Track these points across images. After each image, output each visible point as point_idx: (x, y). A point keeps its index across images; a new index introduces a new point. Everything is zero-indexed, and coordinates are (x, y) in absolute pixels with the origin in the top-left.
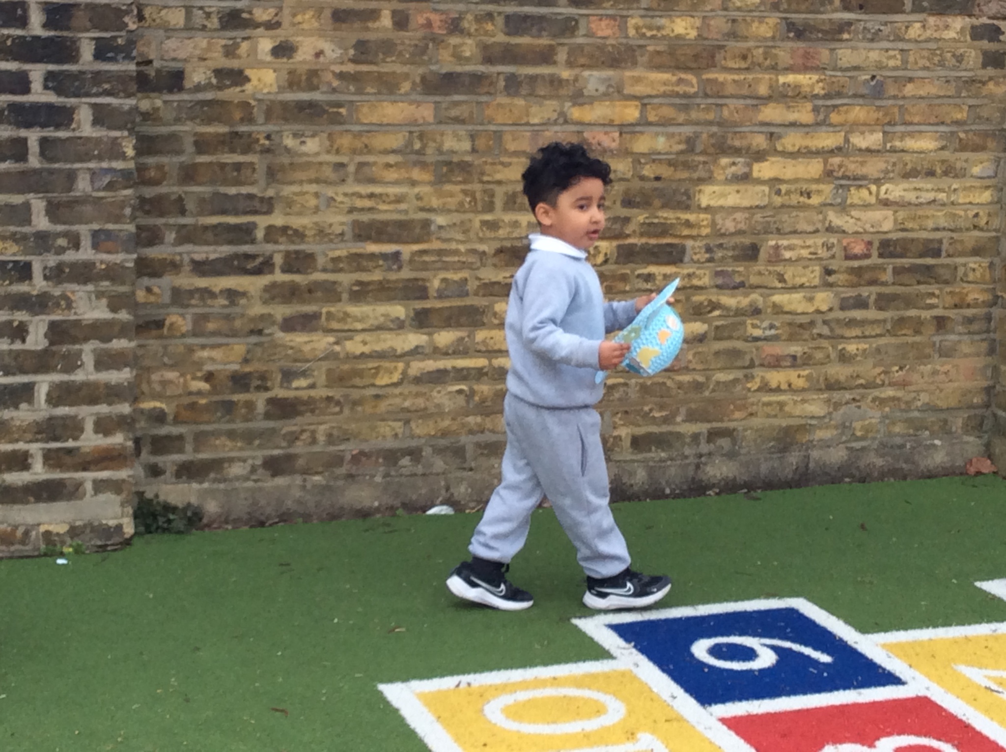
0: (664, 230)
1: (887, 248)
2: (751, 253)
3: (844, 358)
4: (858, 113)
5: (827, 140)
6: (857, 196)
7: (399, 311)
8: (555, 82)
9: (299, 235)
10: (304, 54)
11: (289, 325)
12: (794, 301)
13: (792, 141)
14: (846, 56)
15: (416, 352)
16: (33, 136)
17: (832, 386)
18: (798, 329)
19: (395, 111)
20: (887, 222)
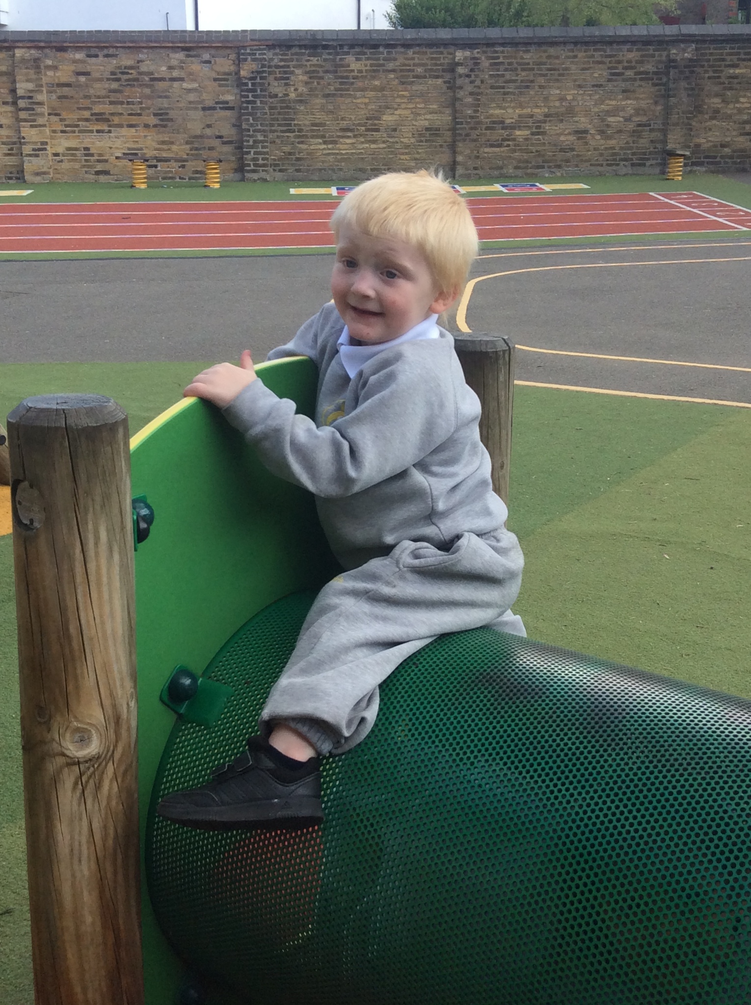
0: (375, 125)
1: (427, 129)
2: (395, 130)
3: (418, 153)
4: (417, 100)
5: (411, 106)
6: (418, 118)
7: (320, 141)
8: (350, 94)
9: (299, 125)
10: (300, 90)
11: (299, 143)
12: (405, 140)
13: (403, 106)
14: (414, 88)
15: (324, 149)
16: (250, 106)
17: (416, 159)
18: (407, 147)
19: (318, 101)
20: (426, 123)
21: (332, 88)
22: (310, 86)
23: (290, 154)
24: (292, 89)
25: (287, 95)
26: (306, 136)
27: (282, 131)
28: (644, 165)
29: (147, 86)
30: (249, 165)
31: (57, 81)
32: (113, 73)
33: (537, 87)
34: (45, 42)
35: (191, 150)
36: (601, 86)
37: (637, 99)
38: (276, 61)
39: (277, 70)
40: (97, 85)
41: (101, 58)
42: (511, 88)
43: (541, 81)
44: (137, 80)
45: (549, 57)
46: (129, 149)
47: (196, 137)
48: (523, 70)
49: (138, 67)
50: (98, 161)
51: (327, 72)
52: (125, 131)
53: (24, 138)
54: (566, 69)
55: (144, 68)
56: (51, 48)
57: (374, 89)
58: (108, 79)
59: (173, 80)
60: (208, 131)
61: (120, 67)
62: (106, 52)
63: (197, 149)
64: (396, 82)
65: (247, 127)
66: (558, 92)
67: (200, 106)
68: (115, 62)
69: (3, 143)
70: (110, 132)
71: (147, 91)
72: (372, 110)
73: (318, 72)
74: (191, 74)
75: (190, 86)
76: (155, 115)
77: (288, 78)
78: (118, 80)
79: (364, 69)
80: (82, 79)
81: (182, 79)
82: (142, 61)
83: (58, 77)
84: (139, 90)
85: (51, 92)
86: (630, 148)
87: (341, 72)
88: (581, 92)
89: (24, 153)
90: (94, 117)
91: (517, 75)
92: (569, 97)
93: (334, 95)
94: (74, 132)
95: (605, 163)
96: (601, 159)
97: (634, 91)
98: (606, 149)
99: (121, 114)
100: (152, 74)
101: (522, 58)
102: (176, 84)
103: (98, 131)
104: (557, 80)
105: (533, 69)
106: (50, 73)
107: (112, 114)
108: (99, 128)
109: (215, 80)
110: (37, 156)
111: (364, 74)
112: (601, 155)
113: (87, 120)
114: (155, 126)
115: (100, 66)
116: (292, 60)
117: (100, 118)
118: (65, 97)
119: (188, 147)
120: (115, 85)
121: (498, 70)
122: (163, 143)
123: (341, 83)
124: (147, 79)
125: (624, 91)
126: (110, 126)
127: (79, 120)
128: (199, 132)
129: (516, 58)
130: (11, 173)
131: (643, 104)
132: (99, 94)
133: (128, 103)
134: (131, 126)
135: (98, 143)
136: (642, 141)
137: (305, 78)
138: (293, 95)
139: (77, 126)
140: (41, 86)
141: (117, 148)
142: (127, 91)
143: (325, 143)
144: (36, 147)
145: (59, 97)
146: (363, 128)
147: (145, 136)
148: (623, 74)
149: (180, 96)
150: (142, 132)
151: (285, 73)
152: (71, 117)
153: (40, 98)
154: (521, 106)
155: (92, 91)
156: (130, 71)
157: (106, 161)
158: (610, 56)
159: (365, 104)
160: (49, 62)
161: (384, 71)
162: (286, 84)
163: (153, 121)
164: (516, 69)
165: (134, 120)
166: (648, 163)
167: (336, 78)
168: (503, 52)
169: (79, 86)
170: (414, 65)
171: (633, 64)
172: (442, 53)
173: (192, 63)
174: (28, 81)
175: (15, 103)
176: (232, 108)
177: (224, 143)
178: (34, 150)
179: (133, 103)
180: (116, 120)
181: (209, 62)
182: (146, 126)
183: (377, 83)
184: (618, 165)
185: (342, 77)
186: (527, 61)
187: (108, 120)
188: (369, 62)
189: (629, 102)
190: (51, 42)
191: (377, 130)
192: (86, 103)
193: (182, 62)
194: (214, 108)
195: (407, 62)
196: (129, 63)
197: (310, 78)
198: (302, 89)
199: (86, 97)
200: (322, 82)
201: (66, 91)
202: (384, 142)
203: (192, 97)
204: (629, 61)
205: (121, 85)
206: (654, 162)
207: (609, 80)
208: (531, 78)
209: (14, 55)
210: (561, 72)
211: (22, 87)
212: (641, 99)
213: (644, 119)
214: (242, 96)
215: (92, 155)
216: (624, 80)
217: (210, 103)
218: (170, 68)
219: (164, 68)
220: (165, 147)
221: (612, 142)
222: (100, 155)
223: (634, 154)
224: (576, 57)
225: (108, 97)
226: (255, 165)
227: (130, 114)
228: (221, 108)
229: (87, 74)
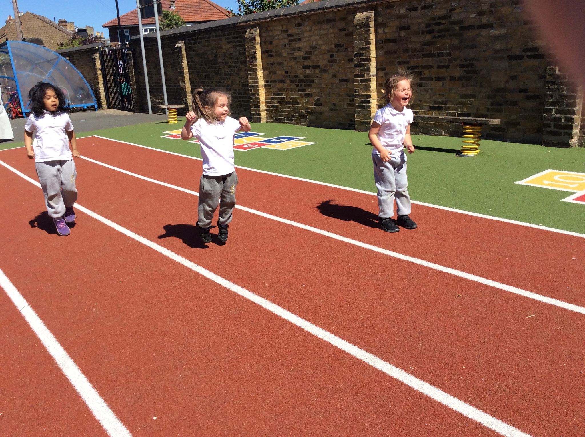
29: (456, 36)
30: (549, 126)
32: (428, 25)
40: (414, 39)
41: (419, 11)
44: (448, 30)
47: (498, 90)
49: (450, 17)
52: (433, 84)
53: (356, 91)
55: (455, 17)
58: (424, 32)
59: (482, 27)
60: (512, 85)
61: (434, 19)
62: (423, 4)
63: (498, 104)
65: (551, 79)
67: (506, 55)
68: (430, 13)
69: (348, 95)
70: (421, 85)
71: (456, 42)
74: (499, 19)
75: (498, 33)
76: (461, 66)
78: (431, 32)
80: (403, 34)
81: (489, 26)
82: (454, 9)
83: (386, 34)
84: (449, 41)
85: (380, 48)
89: (356, 104)
99: (431, 67)
100: (462, 22)
102: (484, 32)
106: (381, 30)
107: (425, 67)
110: (363, 107)
114: (460, 78)
115: (418, 19)
118: (390, 52)
120: (428, 37)
122: (466, 96)
124: (457, 28)
126: (421, 79)
128: (502, 85)
132: (415, 47)
133: (438, 55)
134: (439, 79)
140: (370, 43)
142: (438, 43)
144: (363, 100)
145: (386, 53)
147: (450, 90)
149: (487, 45)
150: (448, 85)
155: (410, 45)
156: (443, 22)
160: (381, 20)
163: (458, 72)
165: (442, 72)
169: (401, 40)
174: (361, 39)
177: (528, 98)
178: (361, 102)
179: (442, 55)
180: (427, 73)
182: (453, 79)
187: (420, 74)
192: (405, 57)
194: (520, 57)
196: (442, 13)
199: (406, 51)
201: (391, 46)
203: (499, 46)
205: (434, 37)
211: (357, 46)
217: (516, 52)
219: (474, 15)
225: (422, 50)
226: (555, 126)
227: (439, 67)
228: (528, 56)
229: (406, 28)
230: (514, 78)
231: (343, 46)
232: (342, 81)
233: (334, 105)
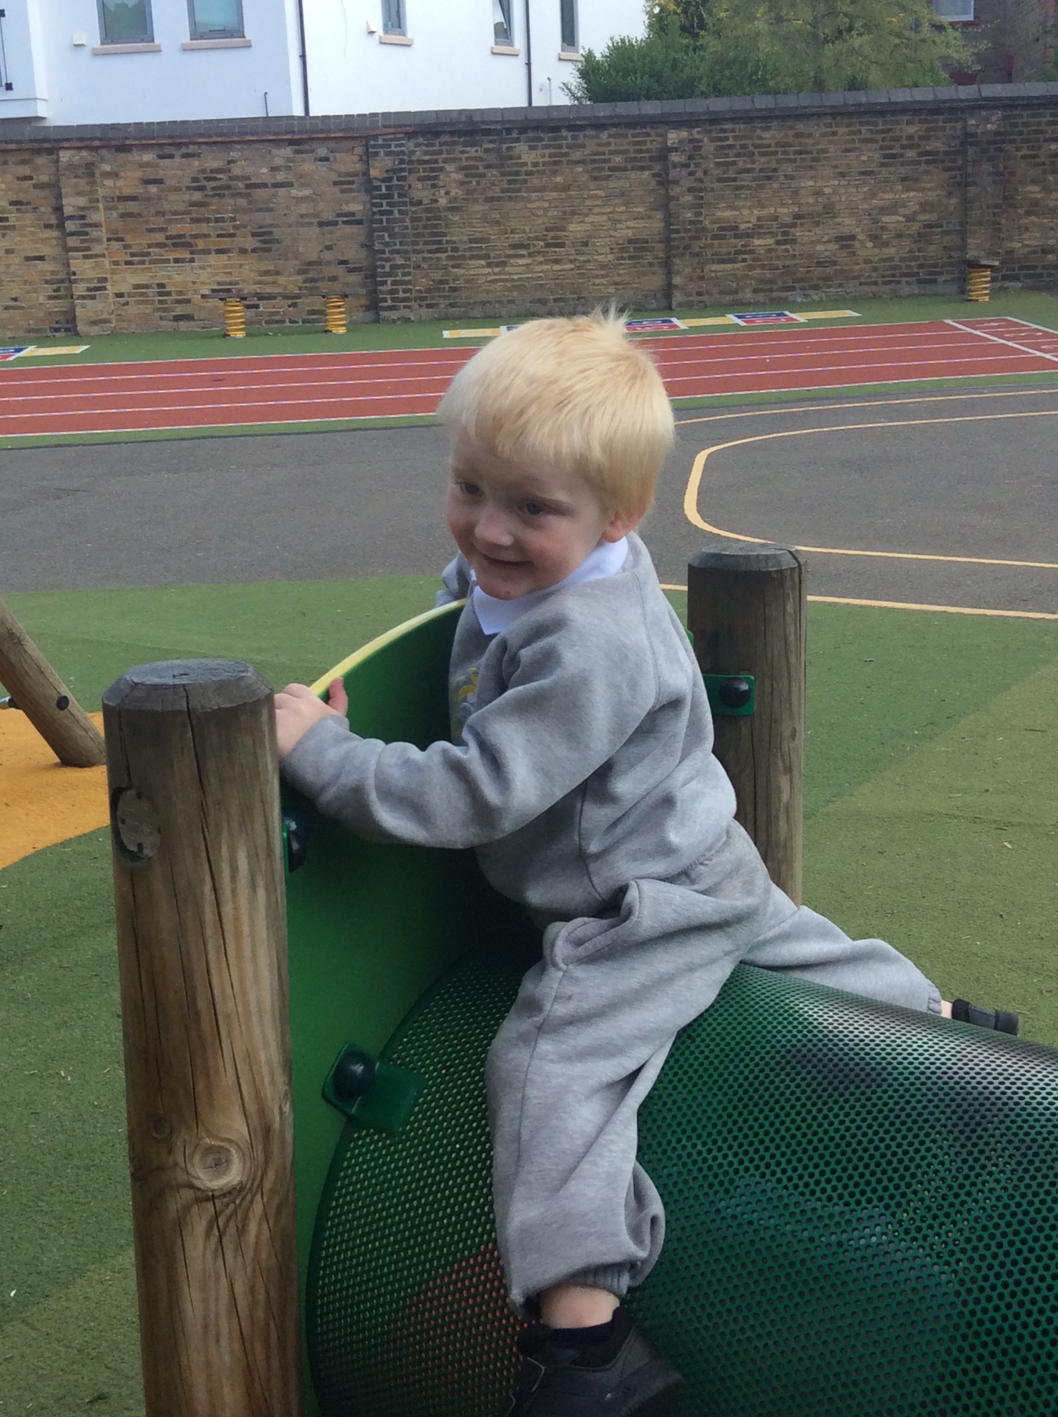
0: (558, 238)
1: (630, 241)
2: (586, 244)
3: (619, 275)
4: (617, 201)
5: (607, 210)
6: (618, 226)
7: (483, 262)
8: (523, 197)
9: (454, 242)
10: (453, 194)
11: (453, 267)
12: (601, 258)
13: (596, 210)
14: (612, 185)
15: (489, 274)
16: (384, 218)
17: (616, 284)
18: (603, 266)
19: (478, 208)
20: (630, 233)
21: (497, 189)
22: (466, 187)
23: (441, 282)
24: (442, 192)
25: (437, 201)
26: (463, 257)
27: (429, 251)
28: (935, 281)
29: (241, 195)
30: (385, 300)
31: (117, 193)
32: (194, 180)
33: (782, 178)
34: (100, 140)
35: (305, 282)
36: (872, 172)
37: (922, 189)
38: (418, 154)
39: (420, 167)
40: (173, 197)
41: (177, 159)
42: (746, 179)
43: (788, 169)
44: (228, 187)
45: (797, 135)
46: (219, 284)
47: (310, 264)
48: (762, 154)
49: (229, 170)
50: (178, 302)
51: (488, 167)
52: (213, 259)
53: (74, 274)
54: (823, 151)
55: (237, 171)
56: (109, 147)
57: (556, 188)
58: (188, 188)
59: (278, 185)
60: (328, 256)
61: (203, 171)
62: (184, 150)
63: (313, 280)
64: (585, 177)
65: (381, 247)
66: (811, 183)
67: (315, 221)
68: (197, 163)
69: (47, 282)
70: (192, 260)
71: (243, 202)
72: (553, 217)
73: (477, 168)
74: (301, 177)
75: (301, 194)
76: (254, 235)
77: (436, 178)
78: (202, 188)
79: (541, 160)
80: (153, 189)
81: (289, 185)
82: (234, 162)
83: (120, 189)
84: (232, 202)
85: (111, 209)
86: (915, 259)
87: (508, 166)
88: (843, 183)
89: (76, 293)
90: (170, 242)
91: (754, 162)
92: (827, 191)
93: (499, 199)
94: (143, 263)
95: (880, 280)
96: (874, 274)
97: (916, 180)
98: (881, 260)
99: (208, 236)
100: (248, 178)
101: (760, 138)
102: (282, 192)
103: (176, 261)
104: (811, 167)
105: (775, 153)
106: (109, 182)
107: (195, 236)
108: (177, 256)
109: (335, 183)
110: (93, 297)
111: (541, 168)
112: (875, 269)
113: (161, 245)
114: (254, 251)
115: (176, 170)
116: (441, 152)
117: (178, 242)
118: (131, 215)
119: (300, 278)
120: (197, 196)
121: (727, 156)
122: (267, 273)
123: (510, 182)
124: (241, 185)
125: (904, 179)
126: (192, 253)
127: (150, 246)
128: (314, 258)
129: (751, 138)
130: (57, 322)
131: (932, 196)
132: (175, 208)
133: (217, 220)
134: (221, 251)
135: (175, 277)
136: (932, 248)
137: (459, 176)
138: (443, 201)
139: (148, 254)
140: (98, 201)
141: (203, 283)
142: (215, 203)
143: (489, 265)
144: (92, 285)
145: (122, 216)
146: (542, 243)
147: (241, 265)
148: (902, 155)
149: (288, 208)
150: (235, 259)
151: (432, 170)
152: (139, 242)
153: (95, 217)
154: (762, 206)
155: (166, 206)
156: (218, 176)
157: (188, 301)
158: (883, 131)
159: (545, 209)
160: (107, 168)
161: (569, 162)
162: (434, 186)
163: (251, 243)
164: (753, 154)
165: (226, 243)
166: (941, 279)
167: (504, 174)
168: (733, 131)
169: (148, 199)
170: (611, 152)
171: (916, 141)
172: (648, 135)
173: (303, 160)
174: (78, 194)
175: (61, 226)
176: (359, 222)
177: (350, 271)
178: (89, 289)
179: (222, 220)
180: (201, 244)
181: (327, 159)
182: (243, 251)
183: (559, 179)
184: (899, 282)
185: (510, 174)
186: (766, 142)
187: (188, 245)
188: (547, 152)
189: (912, 194)
190: (109, 139)
191: (562, 245)
192: (159, 222)
193: (289, 160)
194: (335, 223)
195: (601, 149)
196: (216, 164)
197: (467, 176)
198: (456, 192)
199: (160, 213)
200: (483, 181)
201: (132, 206)
202: (571, 262)
203: (304, 208)
204: (910, 138)
205: (206, 196)
206: (949, 277)
207: (882, 165)
208: (774, 165)
209: (57, 161)
210: (815, 155)
211: (71, 204)
212: (929, 189)
213: (933, 217)
214: (374, 205)
215: (169, 294)
216: (903, 164)
217: (328, 216)
218: (273, 169)
219: (265, 170)
220: (270, 279)
221: (891, 251)
222: (180, 293)
223: (921, 266)
224: (835, 134)
225: (189, 212)
226: (393, 300)
227: (219, 236)
228: (344, 222)
229: (159, 182)
230: (329, 248)
231: (28, 203)
232: (28, 259)
233: (15, 299)
